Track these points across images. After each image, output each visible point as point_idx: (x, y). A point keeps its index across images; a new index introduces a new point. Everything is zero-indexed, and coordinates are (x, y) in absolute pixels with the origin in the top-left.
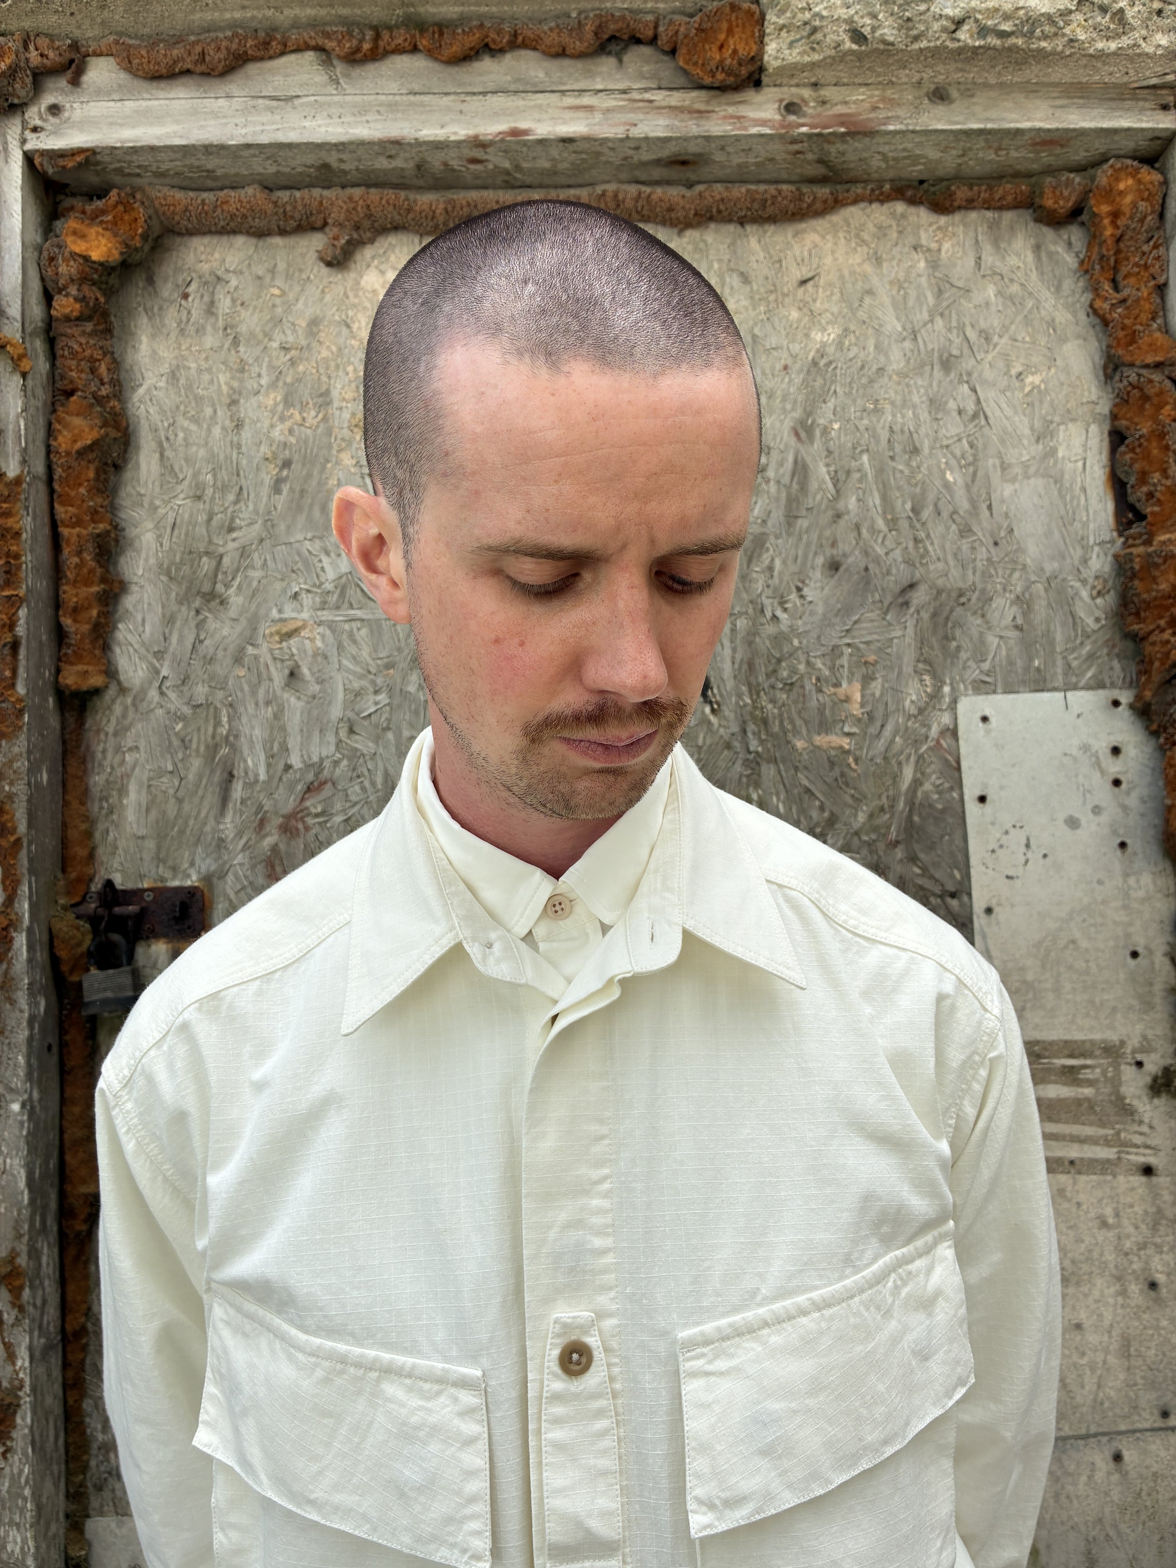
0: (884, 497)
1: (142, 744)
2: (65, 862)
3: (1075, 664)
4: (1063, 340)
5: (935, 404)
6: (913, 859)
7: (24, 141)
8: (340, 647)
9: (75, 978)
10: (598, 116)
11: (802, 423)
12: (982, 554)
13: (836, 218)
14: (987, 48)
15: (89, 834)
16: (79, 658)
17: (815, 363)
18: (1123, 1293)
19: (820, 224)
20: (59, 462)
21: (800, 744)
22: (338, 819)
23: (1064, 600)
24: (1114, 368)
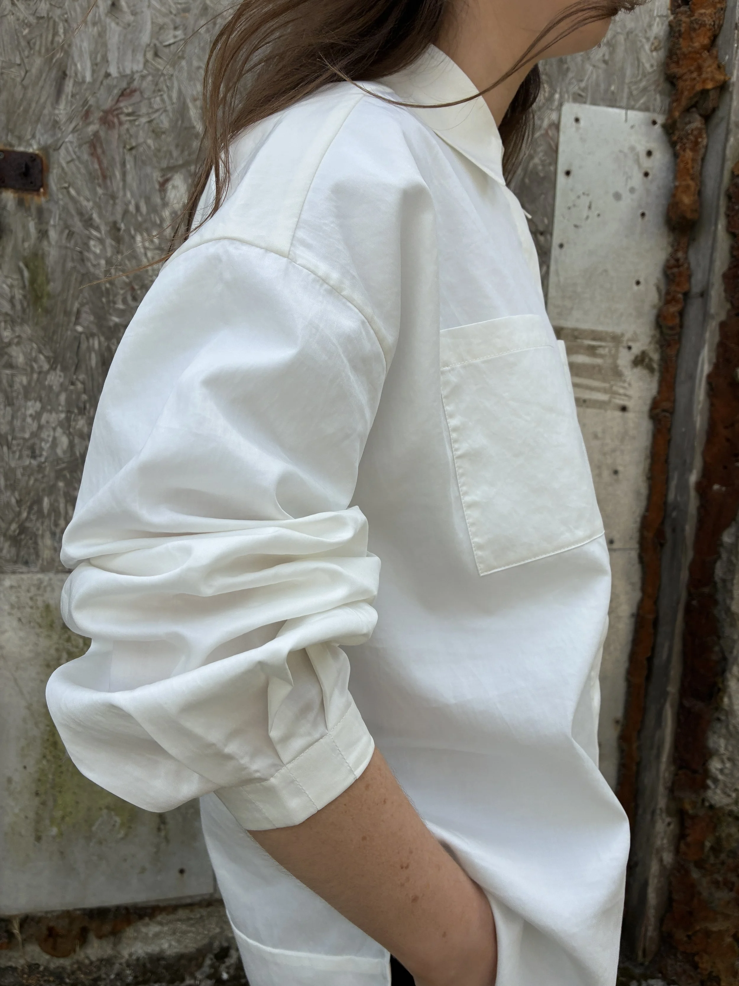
3: (635, 93)
18: (600, 475)
22: (144, 120)
23: (634, 49)
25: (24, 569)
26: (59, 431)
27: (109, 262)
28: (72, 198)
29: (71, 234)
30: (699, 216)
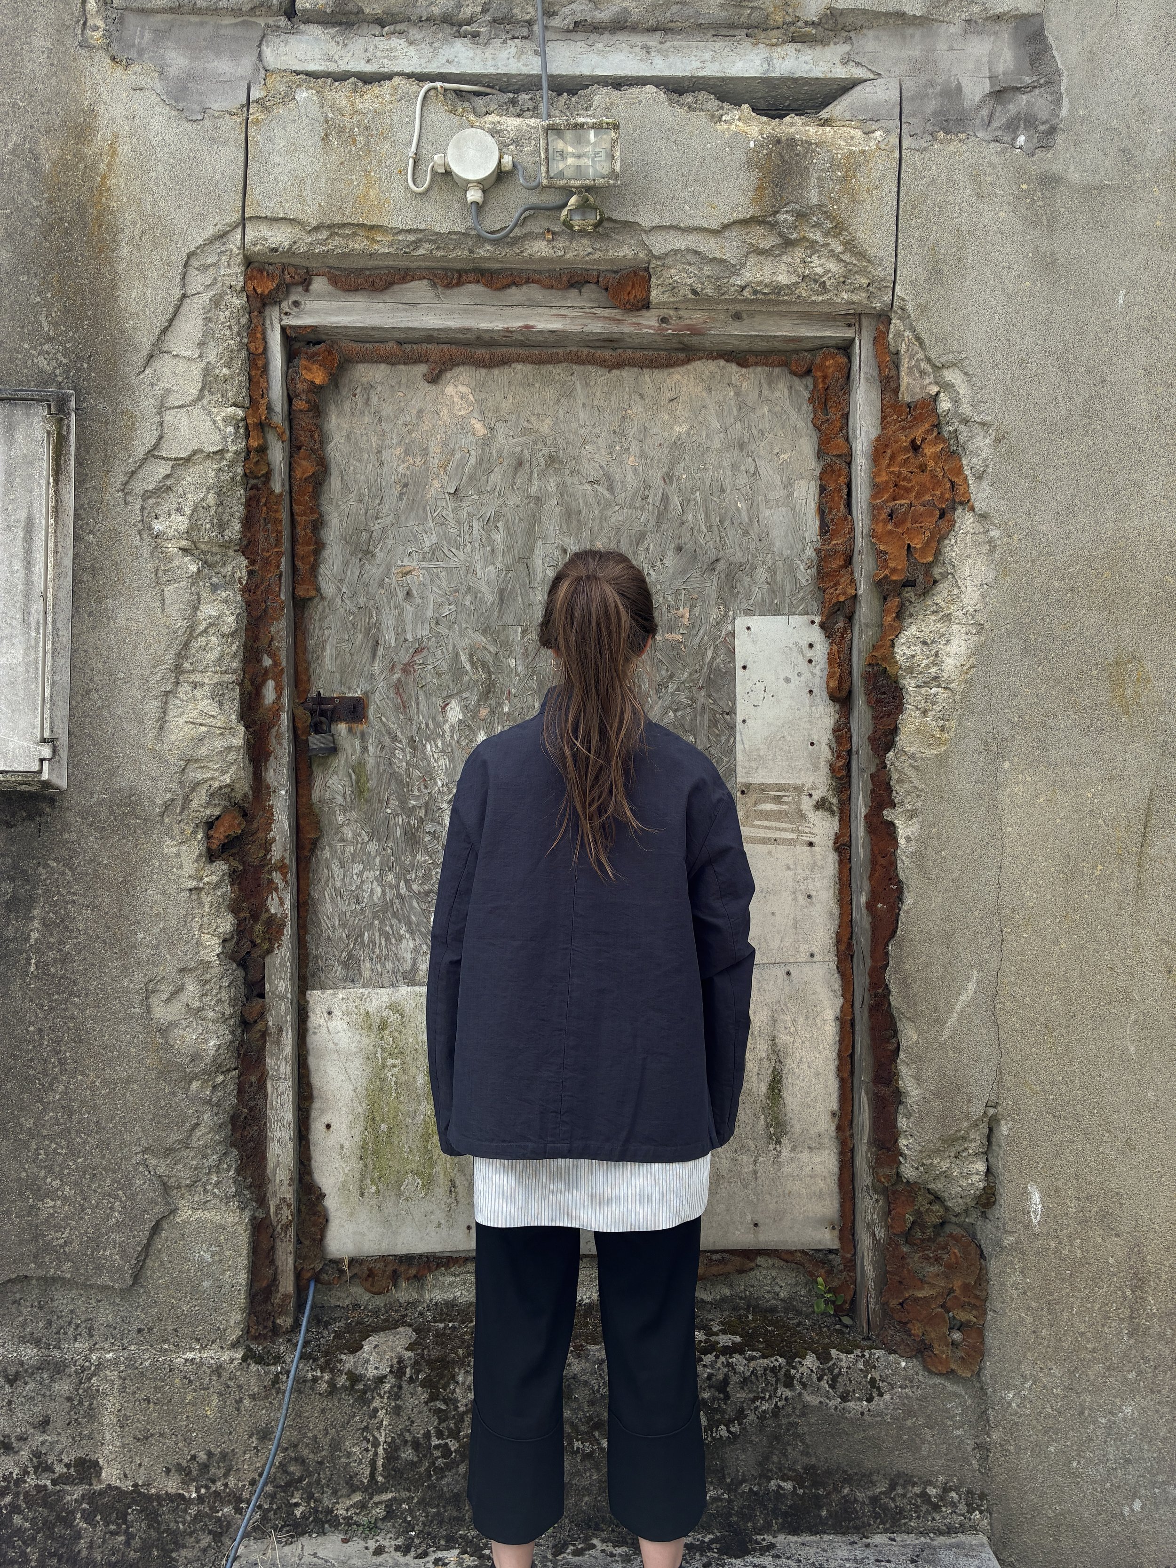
0: (706, 514)
1: (333, 626)
2: (297, 682)
3: (794, 602)
4: (800, 437)
5: (735, 467)
6: (709, 696)
7: (281, 320)
8: (432, 581)
9: (304, 738)
10: (568, 320)
11: (667, 474)
12: (753, 545)
13: (689, 367)
14: (757, 300)
15: (307, 669)
16: (304, 582)
17: (675, 443)
18: (795, 899)
19: (681, 370)
20: (296, 484)
22: (430, 667)
23: (792, 570)
24: (820, 454)
25: (352, 985)
26: (375, 883)
27: (408, 764)
28: (383, 723)
29: (383, 748)
30: (850, 692)
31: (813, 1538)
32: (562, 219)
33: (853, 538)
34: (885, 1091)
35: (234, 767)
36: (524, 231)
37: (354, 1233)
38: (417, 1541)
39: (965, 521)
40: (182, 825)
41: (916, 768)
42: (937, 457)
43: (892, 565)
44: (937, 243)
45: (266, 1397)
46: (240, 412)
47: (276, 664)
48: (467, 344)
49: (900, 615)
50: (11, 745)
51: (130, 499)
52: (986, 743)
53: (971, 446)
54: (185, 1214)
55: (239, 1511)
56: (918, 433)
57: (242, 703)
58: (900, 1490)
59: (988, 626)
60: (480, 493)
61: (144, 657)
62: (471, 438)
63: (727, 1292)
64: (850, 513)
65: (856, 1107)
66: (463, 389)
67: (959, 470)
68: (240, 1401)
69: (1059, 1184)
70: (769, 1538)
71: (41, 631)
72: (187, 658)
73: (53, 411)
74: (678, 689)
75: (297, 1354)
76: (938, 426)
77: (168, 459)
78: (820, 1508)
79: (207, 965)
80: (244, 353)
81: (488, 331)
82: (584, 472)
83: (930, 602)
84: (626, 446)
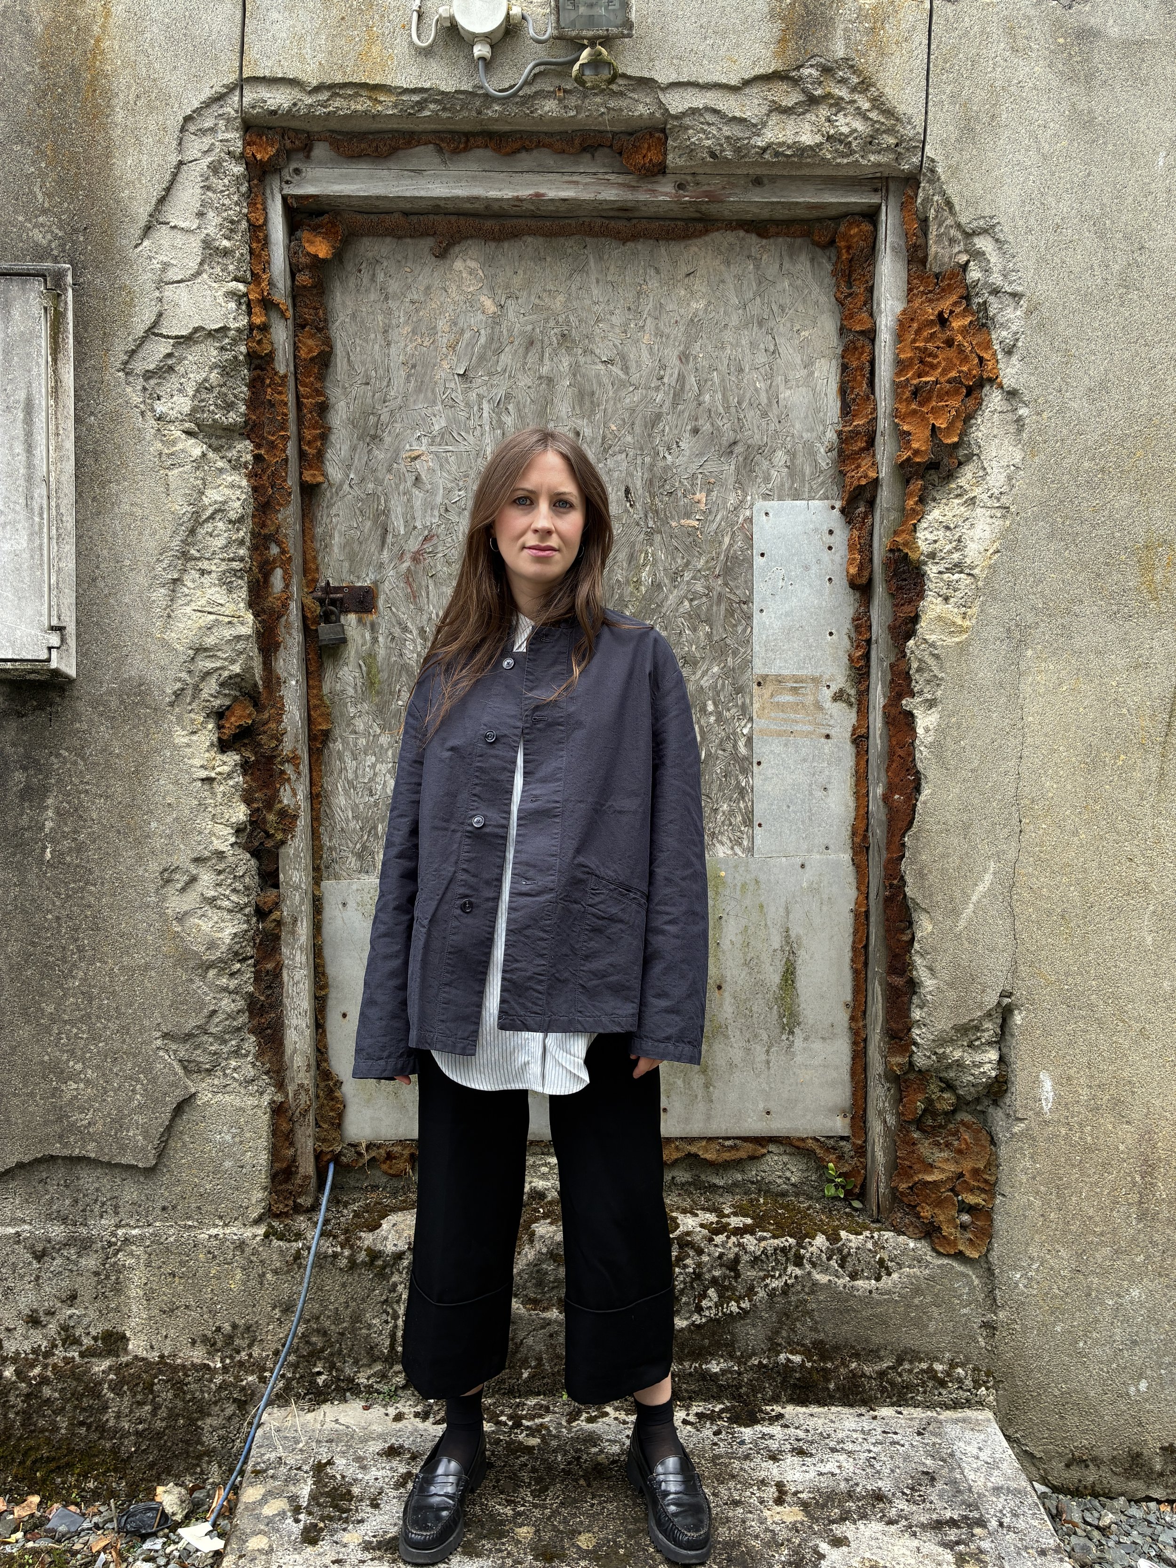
0: (724, 395)
1: (341, 513)
2: (306, 571)
3: (814, 486)
4: (822, 312)
5: (754, 345)
6: (726, 584)
7: (281, 190)
8: (441, 466)
9: (314, 628)
10: (581, 187)
11: (683, 353)
12: (772, 427)
13: (707, 238)
14: (779, 163)
15: (315, 558)
16: (311, 467)
17: (692, 320)
18: (810, 792)
19: (699, 241)
20: (301, 364)
21: (674, 524)
22: (440, 555)
23: (811, 453)
24: (842, 331)
25: (366, 877)
28: (393, 613)
29: (393, 638)
30: (870, 580)
31: (821, 1410)
32: (574, 73)
33: (876, 419)
34: (898, 981)
35: (243, 656)
36: (534, 89)
37: (372, 1118)
38: (436, 1408)
39: (994, 399)
40: (192, 715)
41: (937, 657)
42: (964, 331)
43: (915, 445)
44: (970, 99)
45: (288, 1272)
46: (241, 287)
47: (283, 552)
48: (474, 215)
49: (922, 500)
50: (18, 633)
51: (131, 379)
52: (1009, 630)
53: (1000, 319)
54: (205, 1097)
55: (263, 1380)
56: (945, 305)
57: (250, 591)
58: (907, 1366)
59: (1013, 509)
60: (490, 374)
61: (151, 545)
62: (480, 316)
63: (739, 1177)
64: (873, 393)
65: (870, 998)
66: (473, 264)
67: (988, 345)
68: (264, 1274)
69: (1072, 1072)
70: (778, 1409)
71: (45, 516)
72: (194, 544)
73: (49, 286)
74: (694, 578)
75: (318, 1231)
76: (967, 298)
77: (168, 337)
78: (828, 1381)
79: (220, 855)
80: (244, 225)
81: (497, 200)
82: (597, 351)
83: (953, 486)
84: (641, 324)
